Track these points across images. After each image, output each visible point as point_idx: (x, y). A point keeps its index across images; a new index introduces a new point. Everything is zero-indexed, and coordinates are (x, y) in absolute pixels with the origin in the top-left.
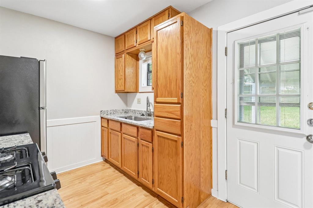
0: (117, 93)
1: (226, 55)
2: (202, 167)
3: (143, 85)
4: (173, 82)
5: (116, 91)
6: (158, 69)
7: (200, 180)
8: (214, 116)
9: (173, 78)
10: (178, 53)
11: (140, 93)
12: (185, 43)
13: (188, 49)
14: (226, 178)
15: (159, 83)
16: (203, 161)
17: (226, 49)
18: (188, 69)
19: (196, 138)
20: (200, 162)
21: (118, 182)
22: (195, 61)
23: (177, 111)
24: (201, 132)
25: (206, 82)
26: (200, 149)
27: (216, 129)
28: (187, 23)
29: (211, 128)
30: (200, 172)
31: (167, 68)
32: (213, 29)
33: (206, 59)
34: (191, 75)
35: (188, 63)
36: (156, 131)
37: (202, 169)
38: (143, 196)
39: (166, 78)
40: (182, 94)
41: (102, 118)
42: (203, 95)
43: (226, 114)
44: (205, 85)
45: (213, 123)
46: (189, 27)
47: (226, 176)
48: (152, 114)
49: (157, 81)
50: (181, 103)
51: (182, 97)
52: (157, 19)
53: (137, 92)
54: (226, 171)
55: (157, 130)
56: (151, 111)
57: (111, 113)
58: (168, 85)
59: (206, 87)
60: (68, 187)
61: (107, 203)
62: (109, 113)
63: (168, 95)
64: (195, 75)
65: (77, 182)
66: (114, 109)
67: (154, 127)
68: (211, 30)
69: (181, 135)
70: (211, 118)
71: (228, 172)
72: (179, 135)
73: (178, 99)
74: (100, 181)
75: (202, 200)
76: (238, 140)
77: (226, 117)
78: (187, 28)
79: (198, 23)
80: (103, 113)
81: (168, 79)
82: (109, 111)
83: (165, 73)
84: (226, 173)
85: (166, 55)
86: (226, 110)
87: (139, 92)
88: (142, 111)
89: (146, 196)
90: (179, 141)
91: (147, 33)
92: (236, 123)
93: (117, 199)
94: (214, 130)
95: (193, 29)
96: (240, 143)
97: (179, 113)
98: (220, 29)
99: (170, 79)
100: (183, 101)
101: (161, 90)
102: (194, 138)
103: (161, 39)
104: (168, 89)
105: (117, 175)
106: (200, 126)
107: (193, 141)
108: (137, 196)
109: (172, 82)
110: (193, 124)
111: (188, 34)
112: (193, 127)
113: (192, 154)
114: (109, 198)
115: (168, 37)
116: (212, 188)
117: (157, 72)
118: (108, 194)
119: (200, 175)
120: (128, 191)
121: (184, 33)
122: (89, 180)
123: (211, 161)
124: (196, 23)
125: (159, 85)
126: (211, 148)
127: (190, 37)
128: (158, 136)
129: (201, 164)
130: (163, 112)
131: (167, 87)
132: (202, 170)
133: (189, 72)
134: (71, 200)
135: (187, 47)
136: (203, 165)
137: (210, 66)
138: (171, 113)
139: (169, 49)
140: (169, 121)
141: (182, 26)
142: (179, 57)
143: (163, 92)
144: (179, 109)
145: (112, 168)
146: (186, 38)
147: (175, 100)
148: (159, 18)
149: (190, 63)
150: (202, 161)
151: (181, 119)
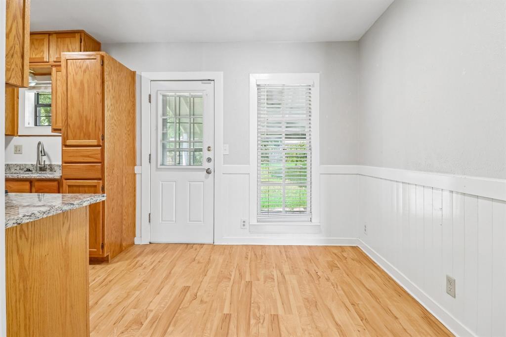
1: (150, 102)
2: (124, 214)
3: (29, 124)
4: (91, 122)
6: (68, 104)
7: (122, 227)
8: (138, 162)
9: (91, 118)
10: (98, 93)
11: (20, 136)
12: (106, 84)
13: (110, 91)
14: (150, 221)
15: (71, 123)
16: (126, 208)
17: (150, 96)
18: (109, 111)
19: (118, 183)
20: (122, 209)
22: (117, 103)
23: (97, 154)
24: (124, 178)
25: (130, 127)
26: (122, 195)
27: (140, 175)
28: (108, 63)
29: (135, 174)
30: (122, 219)
31: (83, 106)
32: (137, 73)
33: (129, 102)
34: (113, 117)
35: (110, 105)
36: (66, 181)
37: (125, 216)
39: (81, 117)
40: (103, 136)
42: (126, 139)
43: (150, 159)
44: (128, 129)
45: (137, 169)
46: (110, 67)
47: (150, 219)
48: (48, 167)
49: (67, 119)
50: (102, 146)
51: (103, 139)
52: (60, 38)
53: (13, 135)
54: (150, 214)
55: (67, 179)
56: (46, 163)
58: (84, 126)
59: (130, 132)
63: (84, 136)
64: (117, 118)
67: (61, 176)
68: (134, 73)
69: (102, 179)
70: (135, 165)
71: (151, 215)
72: (100, 179)
73: (99, 141)
75: (124, 248)
77: (150, 162)
78: (109, 68)
79: (120, 64)
81: (84, 119)
83: (79, 112)
84: (149, 216)
85: (82, 91)
86: (150, 155)
87: (19, 134)
88: (26, 165)
90: (99, 186)
91: (43, 51)
92: (159, 167)
94: (138, 177)
95: (114, 70)
96: (162, 184)
97: (99, 156)
98: (143, 74)
99: (86, 120)
100: (104, 143)
101: (74, 131)
102: (116, 183)
103: (74, 70)
104: (84, 130)
106: (123, 172)
107: (115, 186)
109: (89, 123)
110: (115, 169)
111: (110, 73)
112: (115, 171)
113: (113, 199)
115: (84, 71)
116: (134, 236)
117: (67, 109)
119: (122, 222)
121: (105, 73)
123: (135, 209)
124: (118, 65)
125: (71, 125)
126: (135, 196)
127: (111, 78)
128: (69, 186)
129: (124, 211)
130: (76, 156)
131: (83, 128)
132: (124, 218)
133: (111, 114)
135: (107, 88)
136: (126, 212)
137: (134, 110)
138: (88, 156)
139: (86, 85)
140: (86, 166)
141: (102, 65)
142: (99, 97)
143: (76, 134)
144: (99, 152)
146: (107, 78)
147: (95, 142)
148: (65, 38)
149: (111, 105)
150: (124, 208)
151: (102, 162)
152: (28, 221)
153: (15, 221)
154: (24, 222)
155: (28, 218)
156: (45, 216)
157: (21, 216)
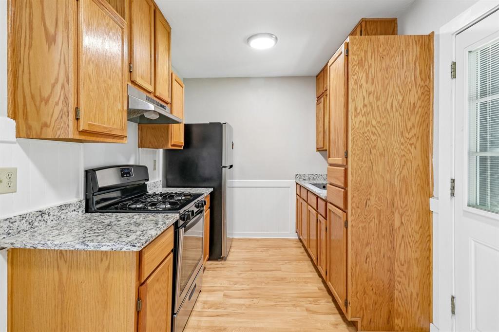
0: (318, 151)
5: (317, 149)
12: (353, 79)
13: (361, 86)
14: (453, 312)
20: (392, 264)
21: (299, 264)
24: (397, 214)
26: (392, 242)
29: (430, 212)
32: (437, 32)
34: (368, 123)
35: (360, 106)
36: (329, 204)
38: (317, 288)
39: (335, 130)
40: (347, 153)
41: (297, 184)
42: (403, 153)
44: (409, 136)
45: (433, 203)
49: (329, 134)
50: (345, 166)
51: (347, 157)
57: (309, 179)
58: (336, 140)
60: (250, 251)
61: (273, 278)
62: (306, 178)
63: (336, 153)
64: (379, 123)
65: (260, 250)
66: (314, 173)
67: (326, 197)
68: (430, 36)
72: (343, 211)
73: (343, 160)
74: (280, 256)
75: (397, 328)
76: (473, 242)
80: (299, 178)
81: (337, 132)
82: (308, 176)
84: (452, 301)
86: (454, 181)
89: (320, 289)
90: (342, 220)
92: (465, 207)
93: (285, 278)
95: (373, 53)
96: (476, 248)
97: (343, 179)
100: (347, 162)
101: (332, 147)
103: (333, 77)
104: (336, 146)
105: (303, 257)
107: (372, 224)
108: (309, 285)
110: (374, 199)
112: (372, 203)
114: (279, 274)
115: (337, 72)
118: (280, 270)
119: (391, 285)
120: (304, 276)
121: (351, 66)
122: (271, 252)
126: (430, 250)
128: (330, 210)
129: (396, 268)
131: (336, 143)
132: (397, 279)
133: (363, 119)
134: (246, 262)
138: (338, 179)
139: (338, 90)
140: (336, 191)
141: (347, 56)
143: (333, 150)
144: (343, 174)
145: (303, 249)
146: (355, 71)
150: (397, 264)
151: (346, 188)
152: (42, 248)
153: (32, 245)
154: (38, 248)
155: (42, 245)
156: (56, 248)
157: (36, 242)
